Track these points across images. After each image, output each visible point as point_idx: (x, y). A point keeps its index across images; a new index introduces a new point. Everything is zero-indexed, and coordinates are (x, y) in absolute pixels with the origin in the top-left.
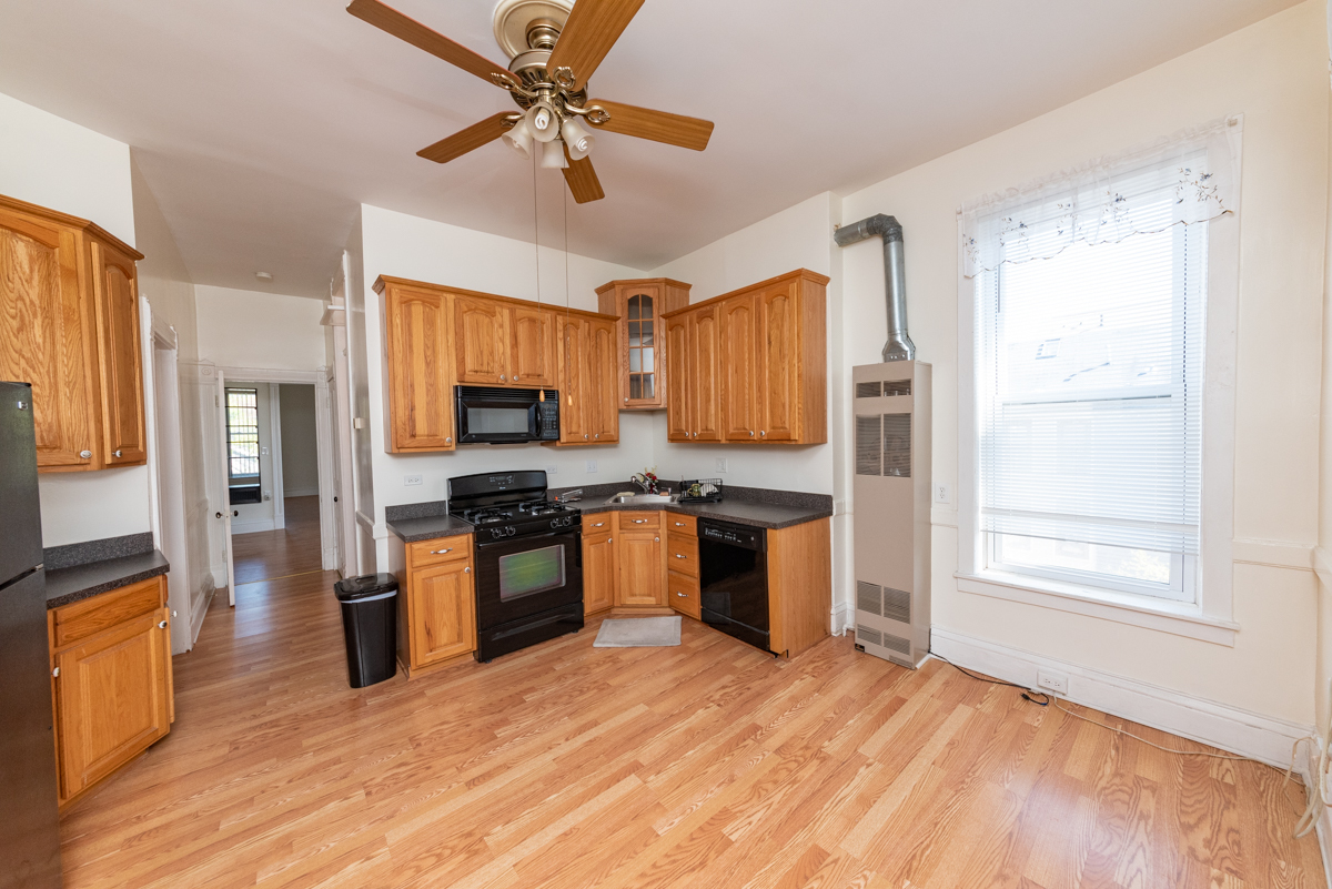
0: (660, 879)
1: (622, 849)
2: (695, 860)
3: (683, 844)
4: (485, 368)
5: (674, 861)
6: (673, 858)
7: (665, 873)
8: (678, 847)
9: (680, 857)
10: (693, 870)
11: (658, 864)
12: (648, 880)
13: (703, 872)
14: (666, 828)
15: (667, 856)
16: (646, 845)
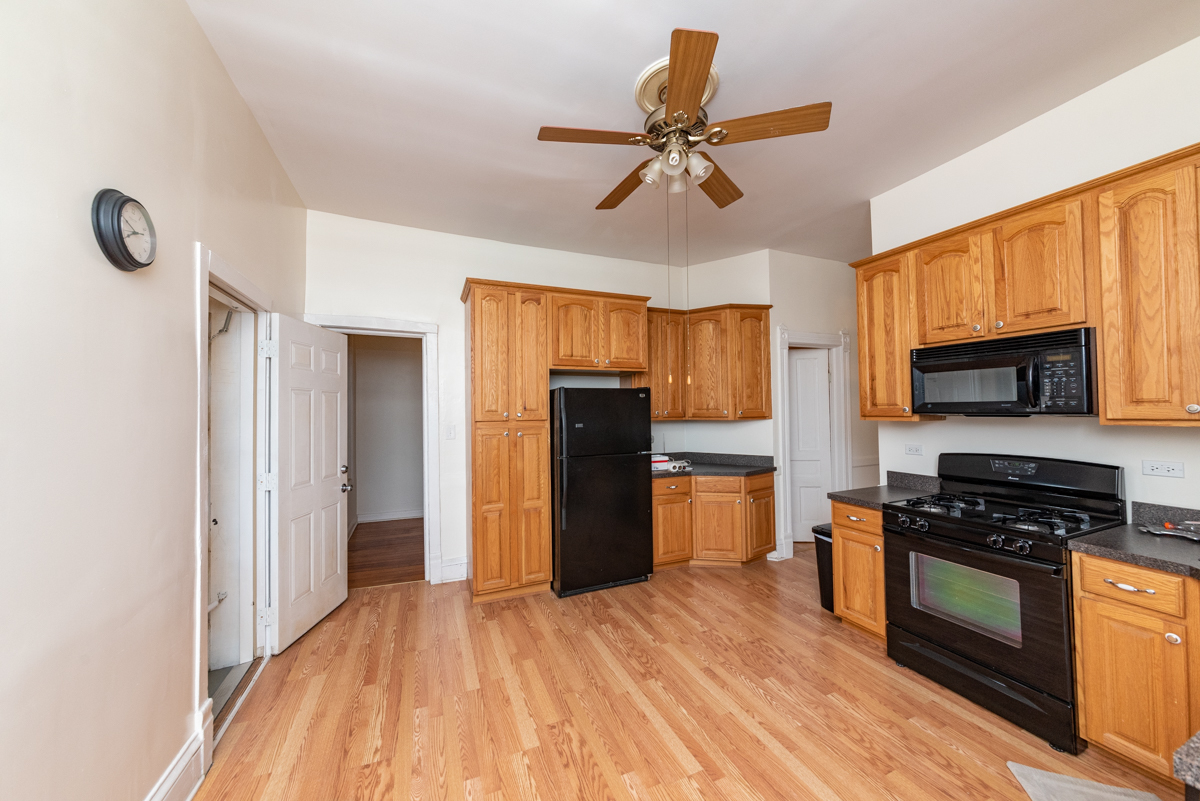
0: (584, 766)
1: (619, 747)
2: (588, 795)
3: (607, 791)
4: (953, 321)
5: (593, 779)
6: (597, 778)
7: (586, 769)
8: (606, 786)
9: (596, 784)
10: (580, 791)
11: (596, 767)
12: (586, 758)
13: (575, 797)
14: (628, 782)
15: (601, 775)
16: (616, 763)
